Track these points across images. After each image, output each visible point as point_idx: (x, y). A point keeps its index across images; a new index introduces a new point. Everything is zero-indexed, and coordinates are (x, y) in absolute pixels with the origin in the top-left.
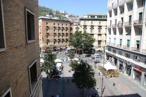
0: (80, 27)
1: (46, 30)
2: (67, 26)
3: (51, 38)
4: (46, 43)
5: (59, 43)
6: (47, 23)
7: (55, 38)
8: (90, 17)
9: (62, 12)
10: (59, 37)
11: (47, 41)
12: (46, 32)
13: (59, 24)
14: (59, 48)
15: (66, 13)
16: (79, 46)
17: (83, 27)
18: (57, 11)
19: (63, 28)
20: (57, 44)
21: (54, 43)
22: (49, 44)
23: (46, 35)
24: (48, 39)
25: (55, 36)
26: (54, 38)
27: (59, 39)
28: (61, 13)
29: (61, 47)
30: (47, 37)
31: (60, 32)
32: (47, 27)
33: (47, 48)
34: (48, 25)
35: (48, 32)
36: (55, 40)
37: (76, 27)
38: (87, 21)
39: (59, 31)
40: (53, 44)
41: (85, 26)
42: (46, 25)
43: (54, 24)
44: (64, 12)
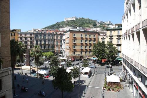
0: (106, 38)
1: (73, 40)
2: (95, 37)
3: (78, 48)
4: (73, 53)
5: (86, 53)
6: (74, 35)
7: (82, 49)
8: (117, 27)
9: (107, 22)
10: (86, 47)
11: (74, 51)
12: (73, 43)
13: (86, 35)
14: (86, 58)
15: (111, 23)
16: (100, 57)
17: (109, 37)
18: (101, 22)
19: (90, 38)
20: (84, 54)
21: (81, 53)
22: (76, 53)
23: (73, 45)
24: (75, 49)
25: (81, 46)
26: (80, 48)
27: (86, 50)
28: (105, 24)
29: (88, 57)
30: (74, 47)
31: (88, 42)
32: (74, 38)
33: (74, 57)
34: (75, 37)
35: (75, 43)
36: (82, 50)
37: (102, 37)
38: (113, 31)
39: (86, 42)
40: (79, 53)
41: (111, 37)
42: (73, 37)
43: (81, 35)
44: (108, 23)
